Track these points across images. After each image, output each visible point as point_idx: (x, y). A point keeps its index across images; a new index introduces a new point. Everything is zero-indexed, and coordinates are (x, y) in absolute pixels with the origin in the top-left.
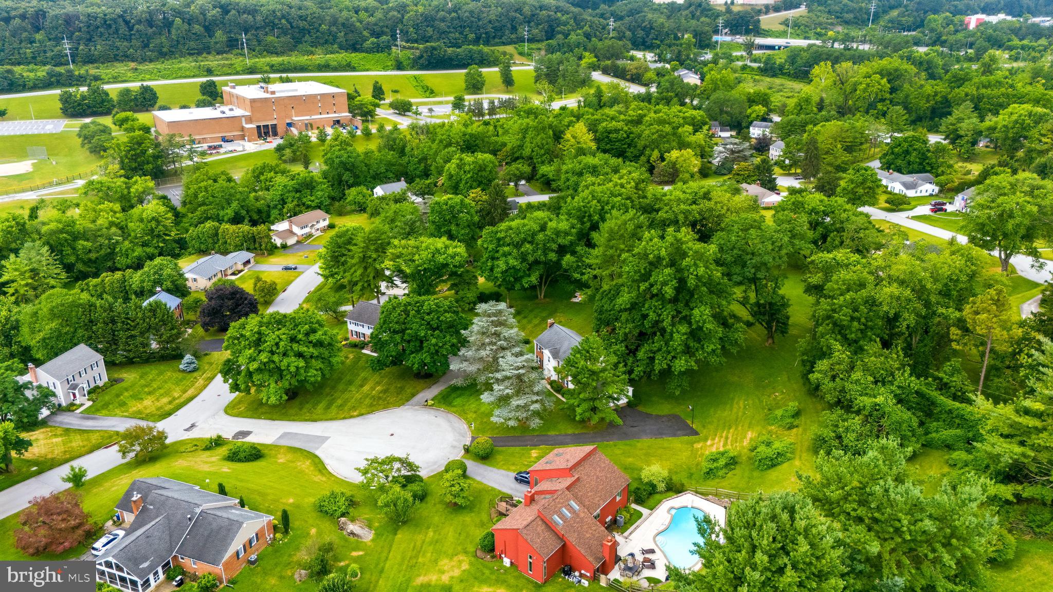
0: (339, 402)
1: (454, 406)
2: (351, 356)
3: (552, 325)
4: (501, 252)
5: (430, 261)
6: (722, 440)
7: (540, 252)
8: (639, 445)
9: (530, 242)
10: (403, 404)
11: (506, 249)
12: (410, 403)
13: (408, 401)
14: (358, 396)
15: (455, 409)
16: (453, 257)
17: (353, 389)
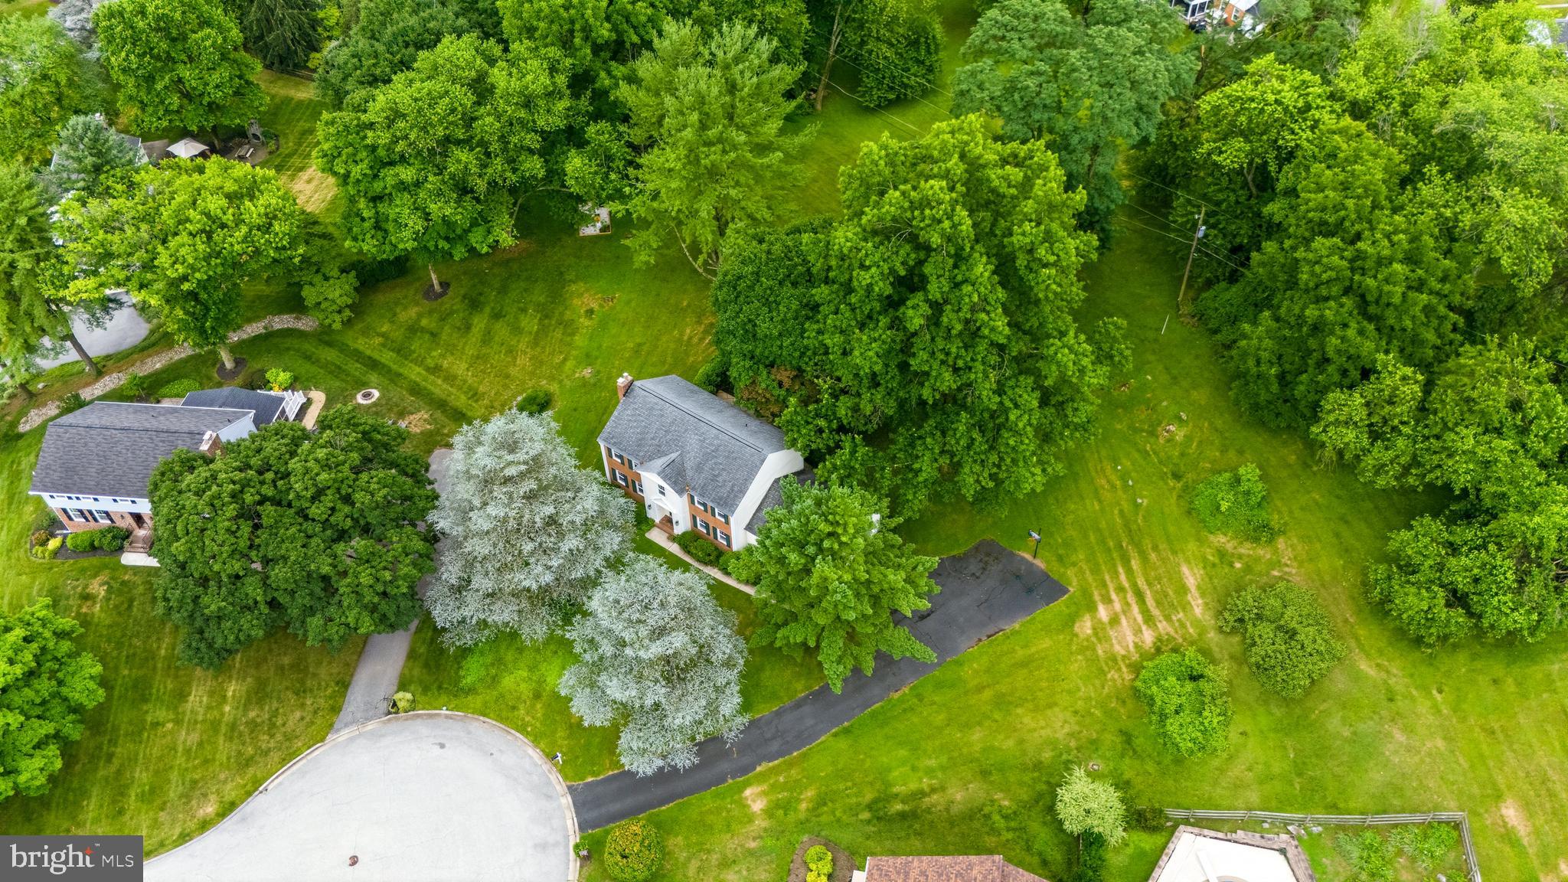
0: (142, 776)
1: (471, 691)
2: (98, 588)
3: (628, 389)
4: (390, 181)
5: (207, 258)
6: (1131, 597)
7: (498, 164)
8: (966, 672)
9: (465, 143)
10: (330, 727)
11: (407, 174)
12: (345, 715)
13: (336, 710)
14: (188, 738)
15: (477, 701)
16: (266, 228)
17: (161, 714)
